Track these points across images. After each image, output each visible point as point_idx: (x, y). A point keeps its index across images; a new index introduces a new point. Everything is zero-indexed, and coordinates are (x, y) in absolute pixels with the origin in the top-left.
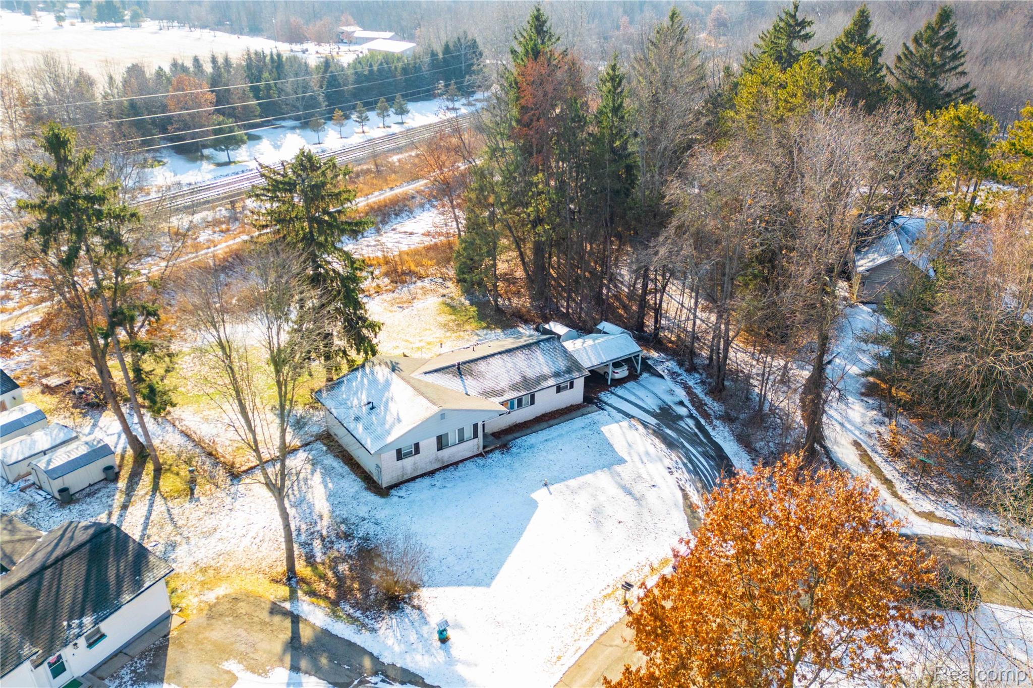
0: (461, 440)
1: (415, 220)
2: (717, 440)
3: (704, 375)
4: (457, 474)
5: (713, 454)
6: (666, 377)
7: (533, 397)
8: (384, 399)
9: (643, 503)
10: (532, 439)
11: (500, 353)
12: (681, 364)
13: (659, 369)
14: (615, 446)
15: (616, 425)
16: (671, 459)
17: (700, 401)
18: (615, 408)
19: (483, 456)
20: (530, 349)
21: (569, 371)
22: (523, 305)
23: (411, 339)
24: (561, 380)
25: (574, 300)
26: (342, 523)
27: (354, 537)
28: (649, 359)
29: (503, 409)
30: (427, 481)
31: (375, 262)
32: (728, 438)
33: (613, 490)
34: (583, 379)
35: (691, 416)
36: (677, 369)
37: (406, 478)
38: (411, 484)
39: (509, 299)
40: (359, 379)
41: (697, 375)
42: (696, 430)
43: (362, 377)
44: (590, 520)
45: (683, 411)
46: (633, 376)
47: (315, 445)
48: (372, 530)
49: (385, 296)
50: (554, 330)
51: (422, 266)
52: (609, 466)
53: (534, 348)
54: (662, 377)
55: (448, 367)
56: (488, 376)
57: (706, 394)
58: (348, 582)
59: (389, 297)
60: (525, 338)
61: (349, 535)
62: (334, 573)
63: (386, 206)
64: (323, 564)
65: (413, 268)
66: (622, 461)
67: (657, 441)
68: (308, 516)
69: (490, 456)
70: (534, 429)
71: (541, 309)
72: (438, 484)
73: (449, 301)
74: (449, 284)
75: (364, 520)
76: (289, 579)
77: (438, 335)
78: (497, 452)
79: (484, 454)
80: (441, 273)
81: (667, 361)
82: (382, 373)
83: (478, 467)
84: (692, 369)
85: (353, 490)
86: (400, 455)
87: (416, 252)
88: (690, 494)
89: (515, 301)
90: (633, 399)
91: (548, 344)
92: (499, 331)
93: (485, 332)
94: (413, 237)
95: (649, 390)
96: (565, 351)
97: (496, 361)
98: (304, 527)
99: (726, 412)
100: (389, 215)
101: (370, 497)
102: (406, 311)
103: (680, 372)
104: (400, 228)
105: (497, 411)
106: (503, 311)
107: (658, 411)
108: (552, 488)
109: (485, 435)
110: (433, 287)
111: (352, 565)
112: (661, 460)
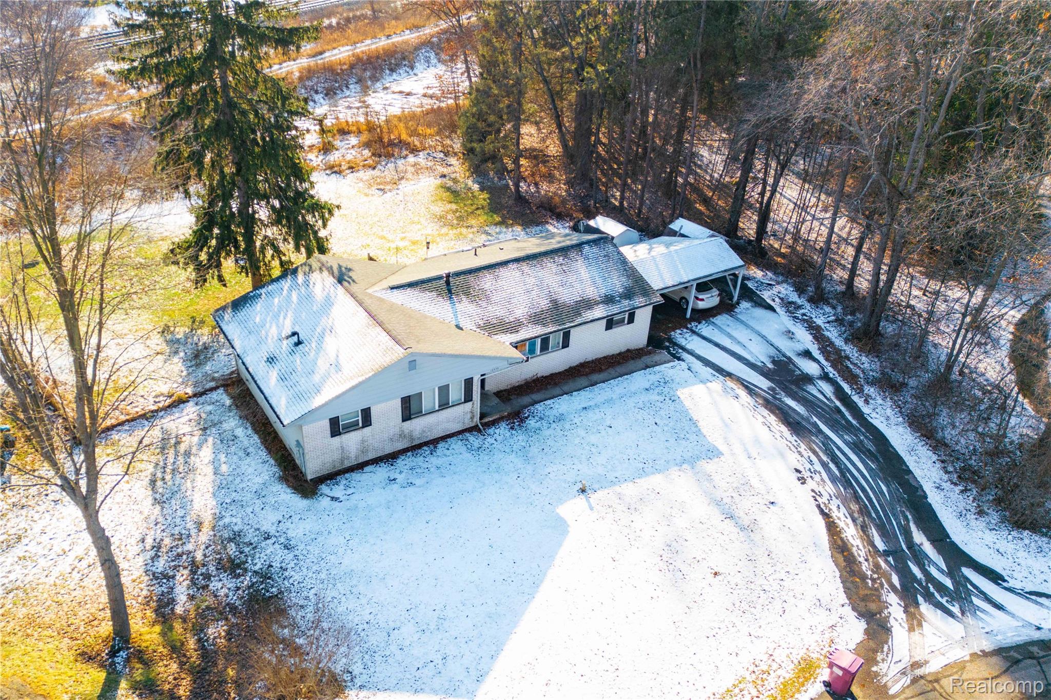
0: (444, 405)
1: (415, 78)
2: (876, 423)
3: (839, 309)
4: (434, 460)
5: (873, 448)
6: (778, 309)
7: (567, 336)
8: (319, 330)
9: (756, 537)
10: (563, 405)
11: (517, 260)
12: (800, 290)
13: (766, 295)
14: (701, 424)
15: (701, 386)
16: (800, 453)
17: (838, 351)
18: (699, 358)
19: (479, 431)
20: (566, 256)
21: (628, 294)
22: (555, 194)
23: (390, 237)
24: (614, 309)
25: (631, 190)
26: (230, 540)
27: (246, 570)
28: (748, 279)
29: (516, 354)
30: (381, 472)
31: (354, 128)
32: (893, 420)
33: (701, 509)
34: (650, 308)
35: (825, 377)
36: (794, 297)
37: (347, 464)
38: (355, 476)
39: (536, 184)
40: (285, 292)
41: (828, 309)
42: (838, 403)
43: (290, 290)
44: (663, 565)
45: (810, 368)
46: (726, 307)
47: (214, 396)
48: (278, 558)
49: (361, 174)
50: (602, 229)
51: (419, 135)
52: (692, 461)
53: (572, 254)
54: (772, 309)
55: (430, 280)
56: (495, 298)
57: (846, 341)
58: (221, 663)
59: (367, 174)
60: (558, 239)
61: (238, 566)
62: (199, 640)
63: (378, 57)
64: (184, 620)
65: (404, 137)
66: (713, 453)
67: (772, 419)
68: (178, 521)
69: (491, 431)
70: (566, 388)
71: (582, 199)
72: (401, 478)
73: (450, 184)
74: (453, 161)
75: (268, 538)
76: (113, 653)
77: (429, 231)
78: (503, 425)
79: (480, 428)
80: (443, 146)
81: (778, 283)
82: (321, 283)
83: (470, 450)
84: (818, 299)
85: (259, 480)
86: (336, 428)
87: (413, 116)
88: (841, 524)
89: (544, 187)
90: (727, 343)
91: (595, 249)
92: (518, 229)
93: (498, 230)
94: (411, 99)
95: (753, 329)
96: (624, 261)
97: (510, 274)
98: (167, 541)
99: (883, 373)
100: (382, 70)
101: (286, 496)
102: (389, 194)
103: (800, 302)
104: (395, 87)
105: (507, 359)
106: (527, 201)
107: (770, 366)
108: (594, 498)
109: (484, 395)
110: (430, 164)
111: (232, 626)
112: (782, 455)
